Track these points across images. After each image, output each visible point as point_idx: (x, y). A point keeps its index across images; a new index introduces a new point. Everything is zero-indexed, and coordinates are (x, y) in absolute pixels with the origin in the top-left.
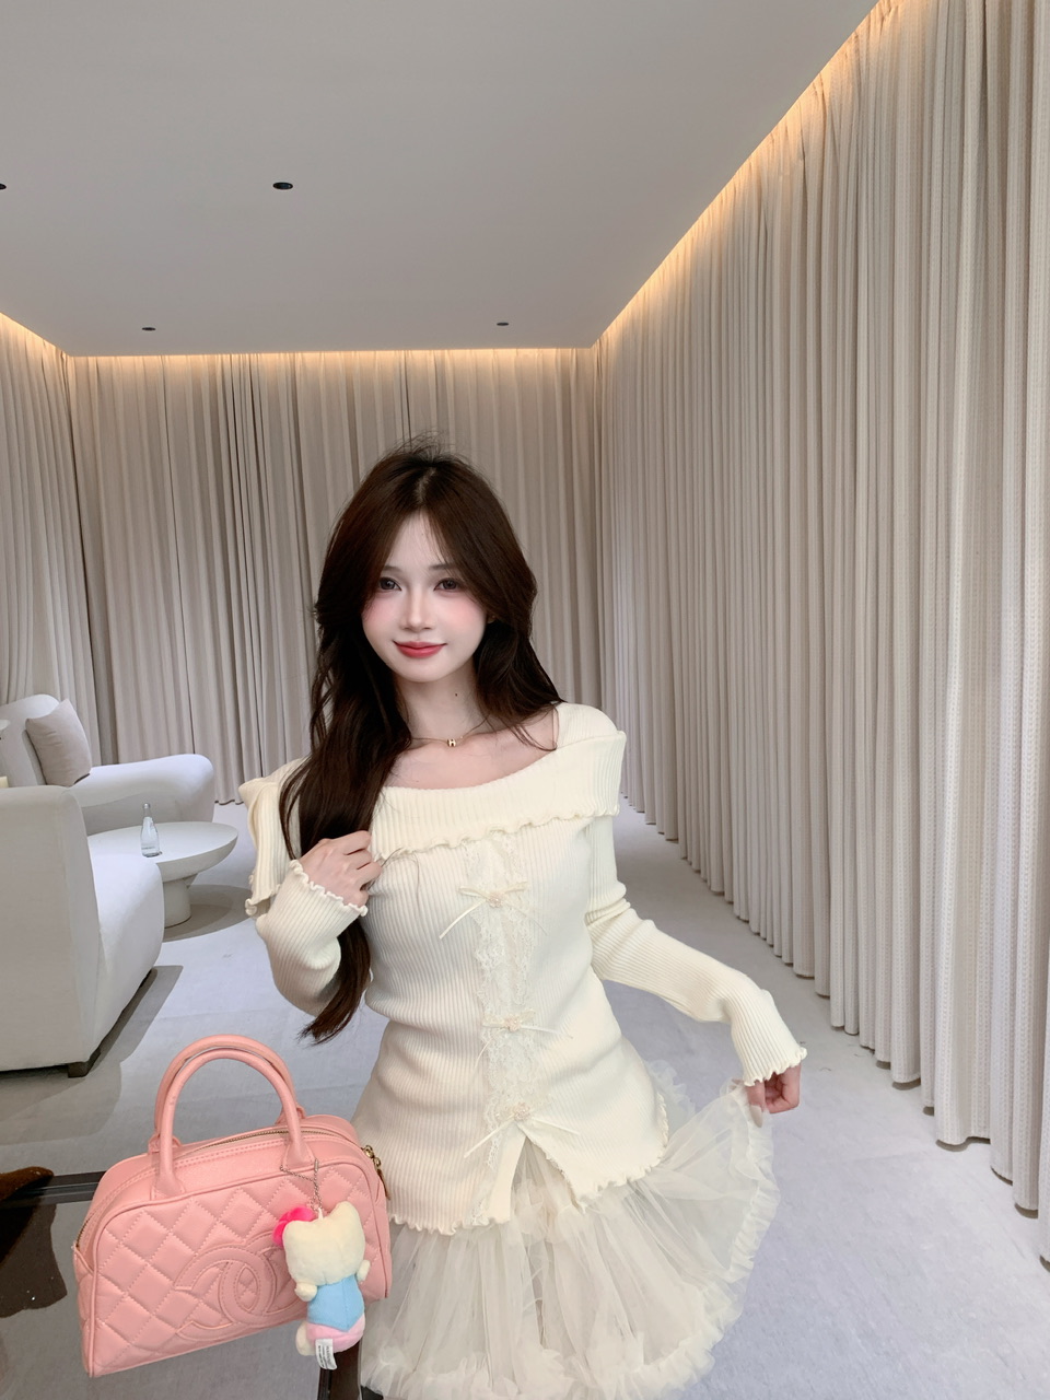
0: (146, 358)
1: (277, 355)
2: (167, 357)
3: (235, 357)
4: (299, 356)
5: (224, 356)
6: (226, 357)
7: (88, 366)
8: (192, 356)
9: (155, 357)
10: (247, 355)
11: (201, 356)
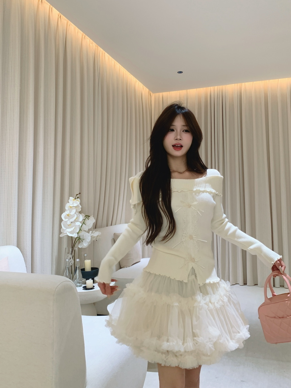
0: (181, 91)
1: (234, 85)
2: (189, 90)
3: (216, 87)
4: (243, 84)
5: (211, 87)
6: (212, 88)
7: (159, 97)
8: (198, 89)
9: (184, 91)
10: (221, 86)
11: (202, 89)
